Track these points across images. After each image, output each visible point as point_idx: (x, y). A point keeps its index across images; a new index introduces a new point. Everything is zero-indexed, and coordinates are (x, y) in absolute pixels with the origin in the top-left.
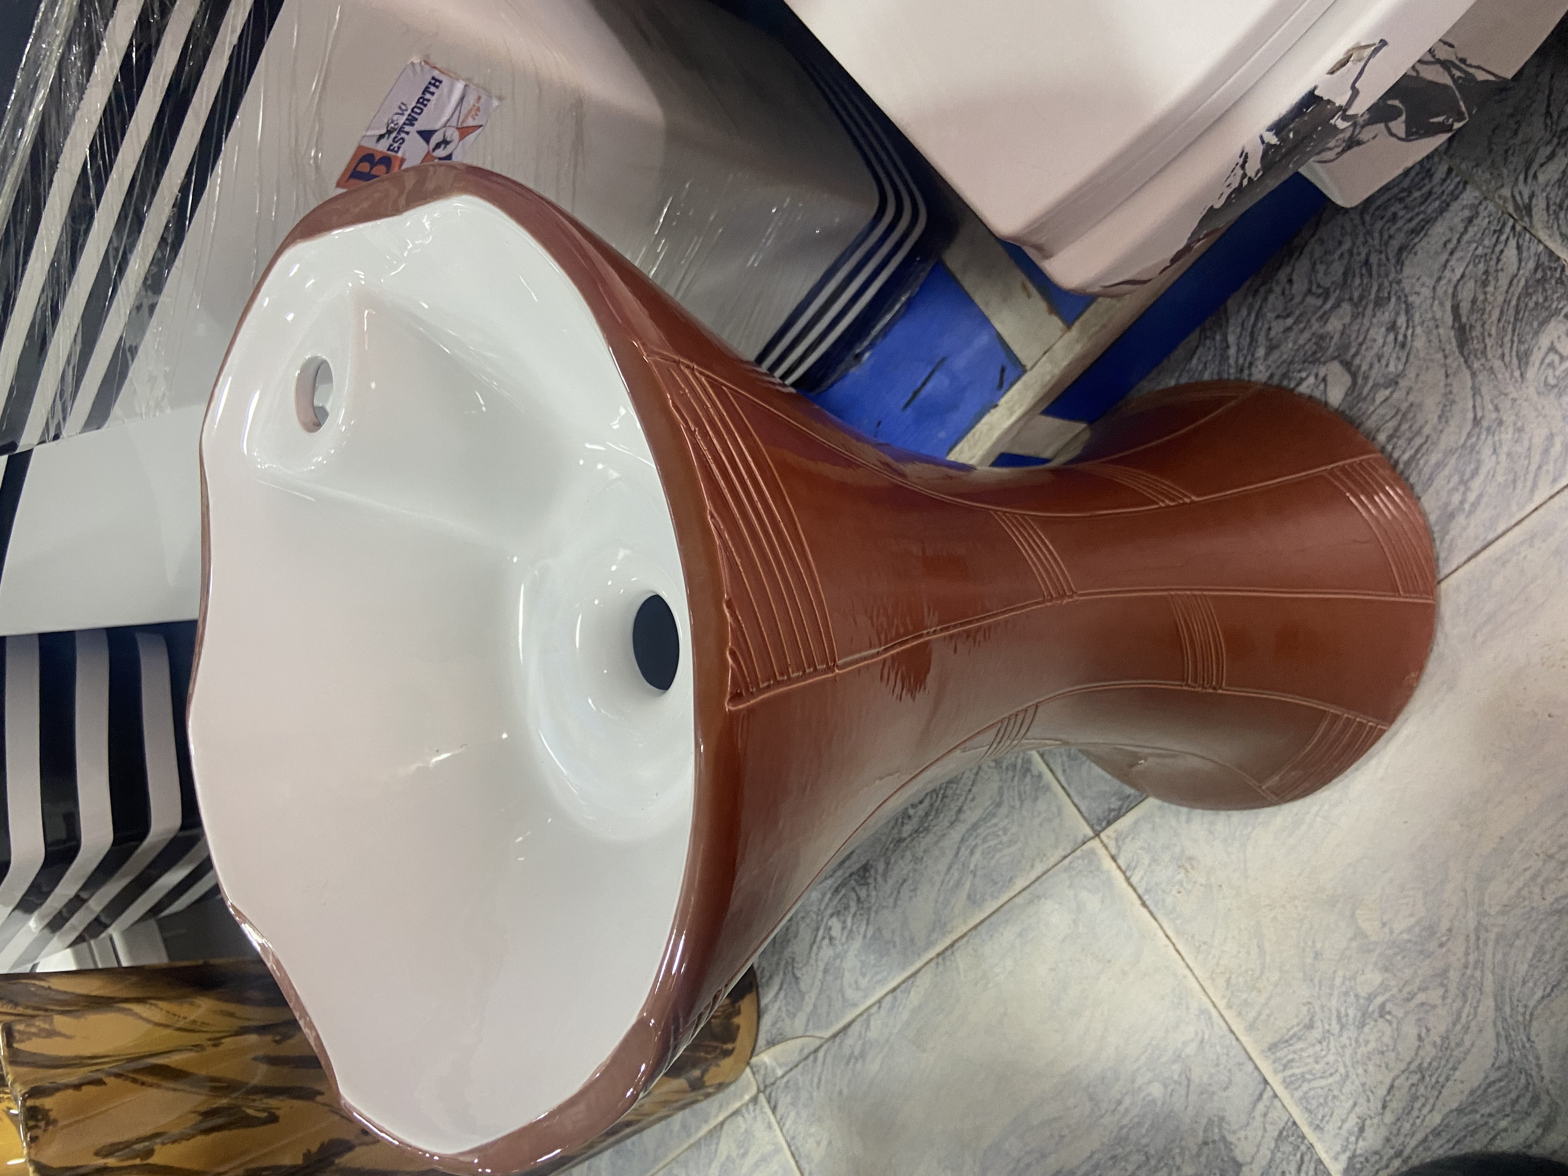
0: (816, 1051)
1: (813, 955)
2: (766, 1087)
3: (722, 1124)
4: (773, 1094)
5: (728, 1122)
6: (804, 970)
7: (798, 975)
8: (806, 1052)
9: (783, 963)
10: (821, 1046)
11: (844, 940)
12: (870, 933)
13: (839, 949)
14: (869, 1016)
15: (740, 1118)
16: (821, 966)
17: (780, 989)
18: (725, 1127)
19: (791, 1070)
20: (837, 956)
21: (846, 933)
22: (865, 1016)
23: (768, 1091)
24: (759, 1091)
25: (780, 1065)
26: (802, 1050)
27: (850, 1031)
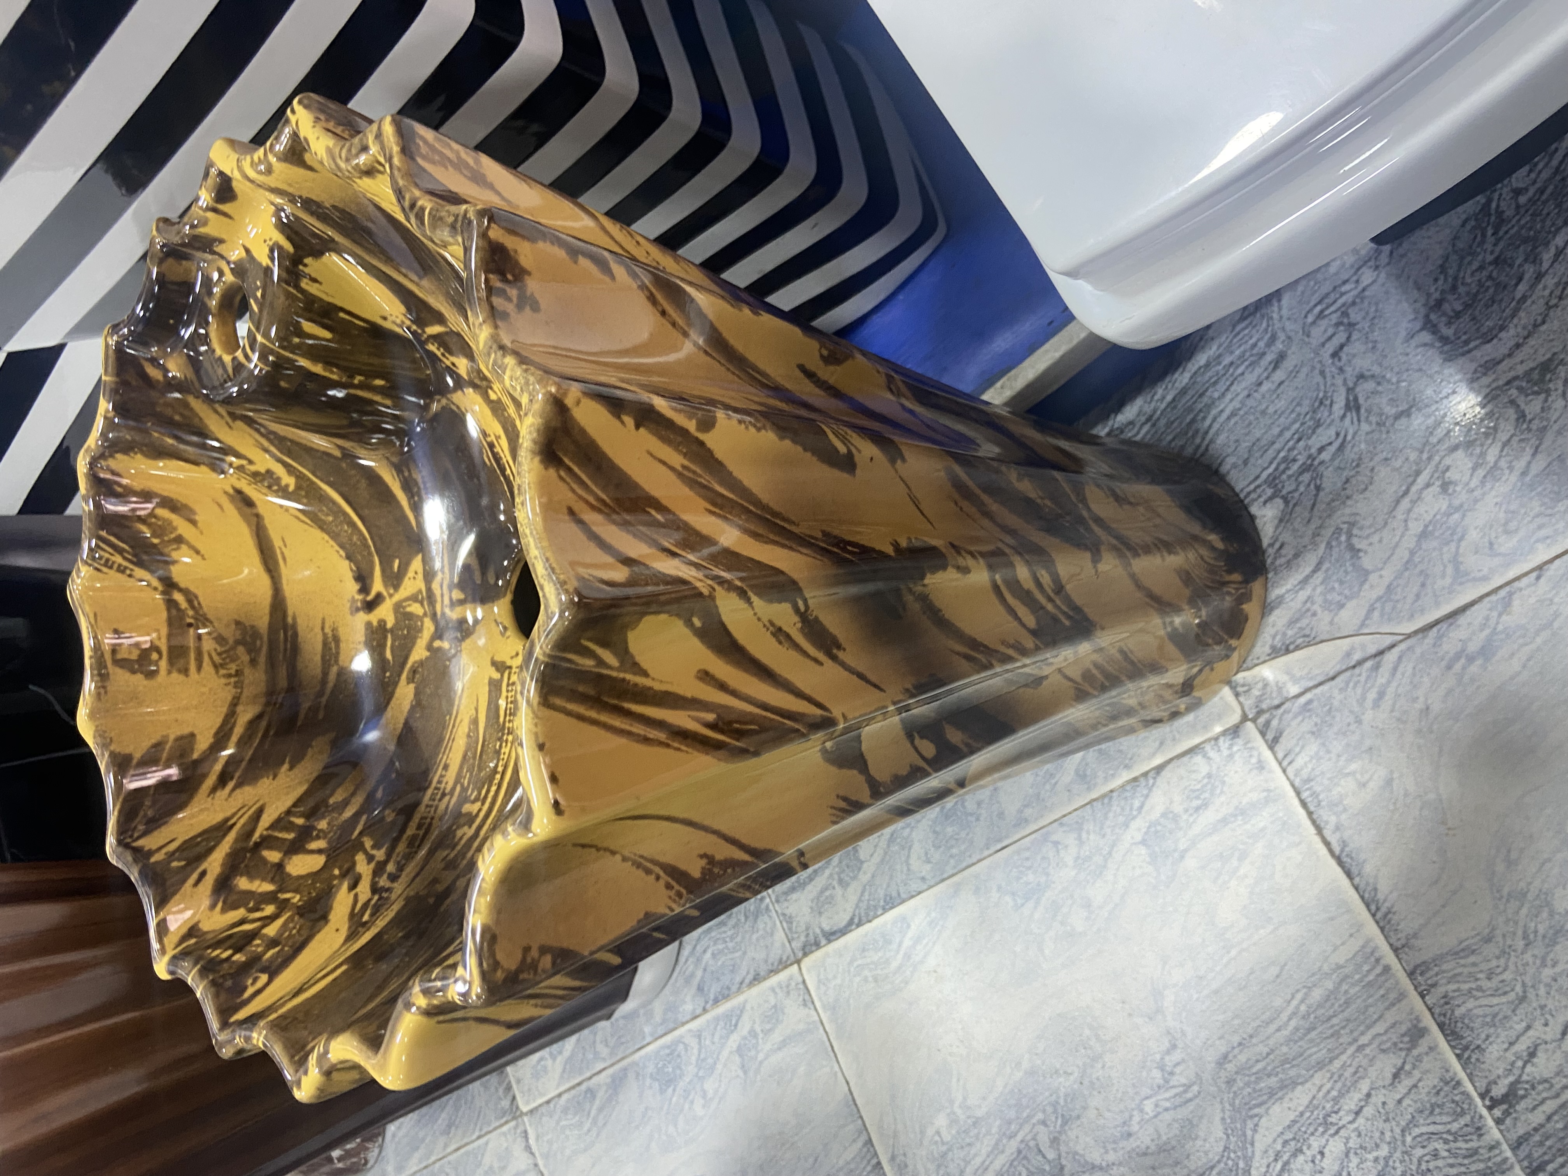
0: (1381, 653)
1: (1400, 513)
2: (1260, 713)
3: (1159, 769)
4: (1275, 723)
5: (1170, 766)
6: (1375, 538)
7: (1358, 543)
8: (1357, 656)
9: (1327, 533)
10: (1392, 646)
11: (1474, 482)
12: (1535, 469)
13: (1462, 497)
14: (1511, 594)
15: (1198, 759)
16: (1415, 528)
17: (1314, 571)
18: (1166, 773)
19: (1321, 684)
20: (1453, 509)
21: (1481, 472)
22: (1503, 593)
23: (1261, 720)
24: (1245, 718)
25: (1295, 680)
26: (1348, 654)
27: (1462, 620)
